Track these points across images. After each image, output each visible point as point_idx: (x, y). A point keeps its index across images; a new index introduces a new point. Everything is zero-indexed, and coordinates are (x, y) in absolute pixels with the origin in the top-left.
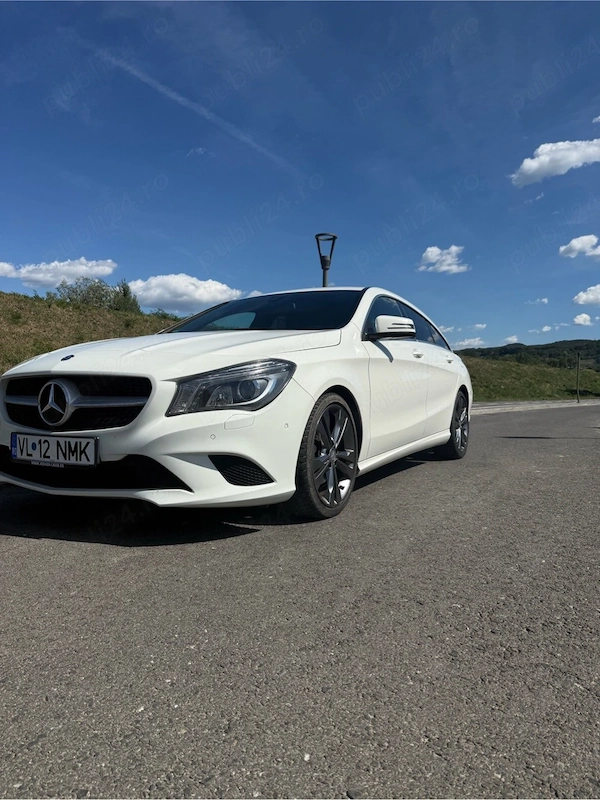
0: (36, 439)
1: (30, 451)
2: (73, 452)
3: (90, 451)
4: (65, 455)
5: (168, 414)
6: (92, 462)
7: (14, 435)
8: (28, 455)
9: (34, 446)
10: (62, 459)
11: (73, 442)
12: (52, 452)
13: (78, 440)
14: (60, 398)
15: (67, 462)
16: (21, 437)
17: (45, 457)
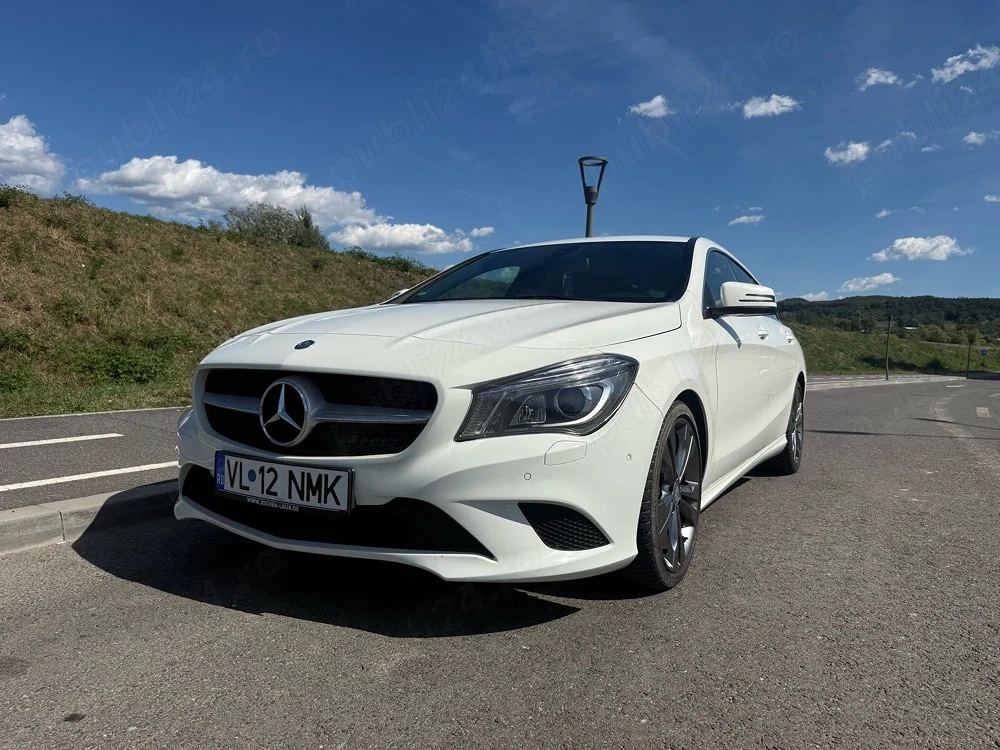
0: (256, 466)
1: (246, 482)
2: (314, 489)
3: (341, 489)
4: (301, 493)
5: (459, 438)
6: (344, 506)
7: (220, 456)
8: (242, 487)
9: (252, 476)
10: (296, 499)
11: (315, 474)
12: (281, 487)
13: (323, 472)
14: (295, 407)
15: (304, 503)
16: (233, 460)
17: (269, 492)
